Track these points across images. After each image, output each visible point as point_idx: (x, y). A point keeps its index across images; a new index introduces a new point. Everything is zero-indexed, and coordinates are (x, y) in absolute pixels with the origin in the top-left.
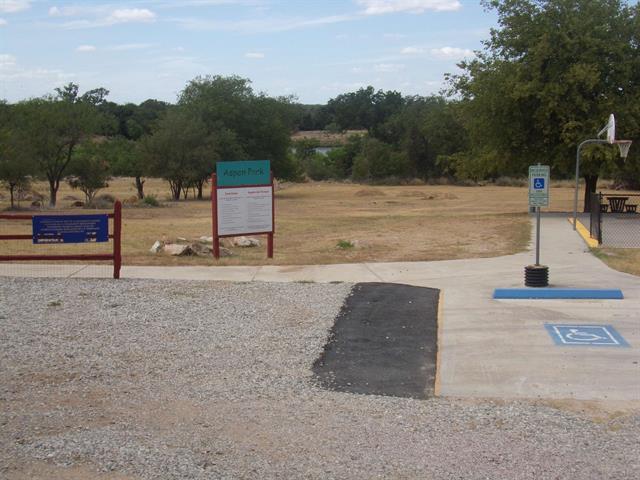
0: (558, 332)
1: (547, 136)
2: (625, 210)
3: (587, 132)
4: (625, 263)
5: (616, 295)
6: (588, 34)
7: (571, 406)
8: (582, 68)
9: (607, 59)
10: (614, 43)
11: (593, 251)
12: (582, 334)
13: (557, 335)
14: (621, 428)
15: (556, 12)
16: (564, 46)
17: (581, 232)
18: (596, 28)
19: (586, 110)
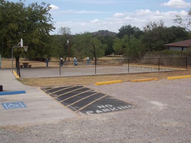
0: (5, 105)
1: (3, 45)
2: (28, 67)
3: (15, 44)
4: (27, 83)
5: (24, 92)
6: (14, 14)
7: (9, 127)
8: (13, 24)
9: (20, 22)
10: (22, 18)
11: (18, 79)
12: (13, 105)
13: (5, 106)
14: (24, 132)
15: (3, 7)
16: (6, 18)
17: (14, 74)
18: (16, 13)
19: (15, 37)
